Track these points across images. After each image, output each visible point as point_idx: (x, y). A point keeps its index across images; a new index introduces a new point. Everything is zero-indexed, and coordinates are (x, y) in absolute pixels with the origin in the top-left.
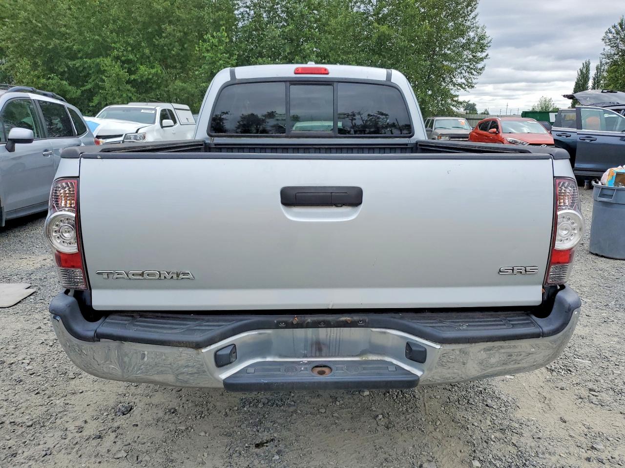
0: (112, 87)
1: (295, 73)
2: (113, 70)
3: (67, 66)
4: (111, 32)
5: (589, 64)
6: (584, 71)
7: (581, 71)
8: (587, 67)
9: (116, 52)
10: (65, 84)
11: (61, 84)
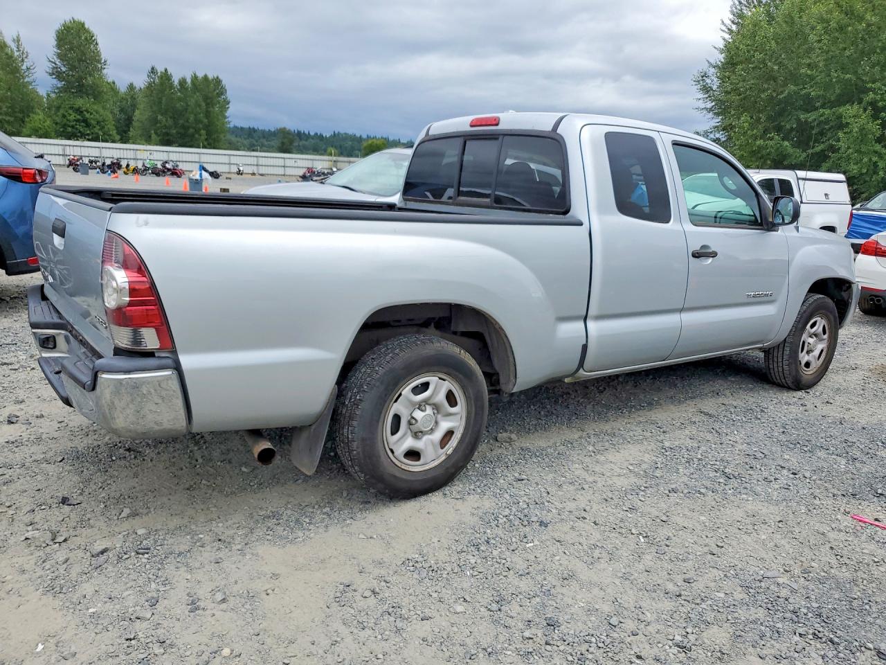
0: (849, 148)
1: (472, 126)
2: (856, 123)
3: (798, 120)
4: (873, 67)
9: (871, 95)
10: (787, 146)
11: (781, 146)
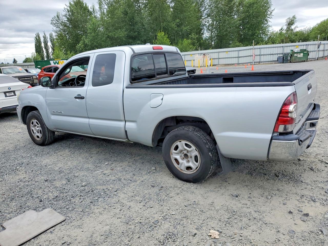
1: (154, 49)
5: (39, 35)
6: (38, 38)
7: (36, 38)
8: (38, 36)
